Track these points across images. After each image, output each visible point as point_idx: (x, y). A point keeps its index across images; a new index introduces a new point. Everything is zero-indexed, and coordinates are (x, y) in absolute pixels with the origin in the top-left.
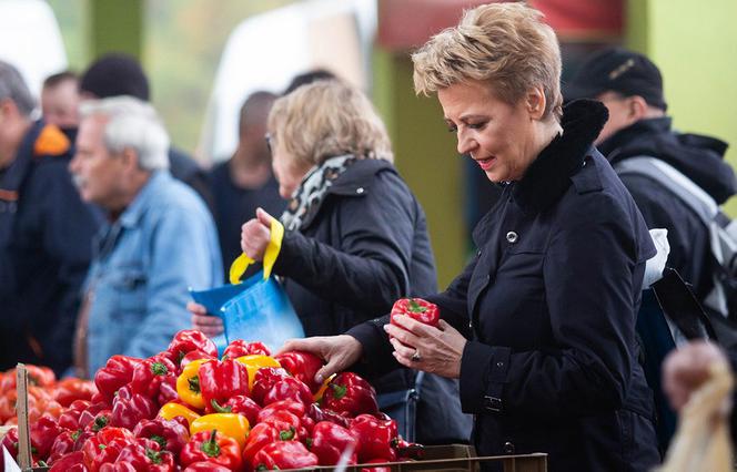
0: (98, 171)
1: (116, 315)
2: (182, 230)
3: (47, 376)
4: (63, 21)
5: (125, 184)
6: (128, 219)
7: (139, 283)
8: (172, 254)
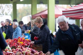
0: (14, 26)
1: (15, 36)
2: (19, 30)
3: (10, 39)
4: (11, 17)
5: (16, 27)
6: (16, 29)
7: (16, 33)
8: (19, 32)
